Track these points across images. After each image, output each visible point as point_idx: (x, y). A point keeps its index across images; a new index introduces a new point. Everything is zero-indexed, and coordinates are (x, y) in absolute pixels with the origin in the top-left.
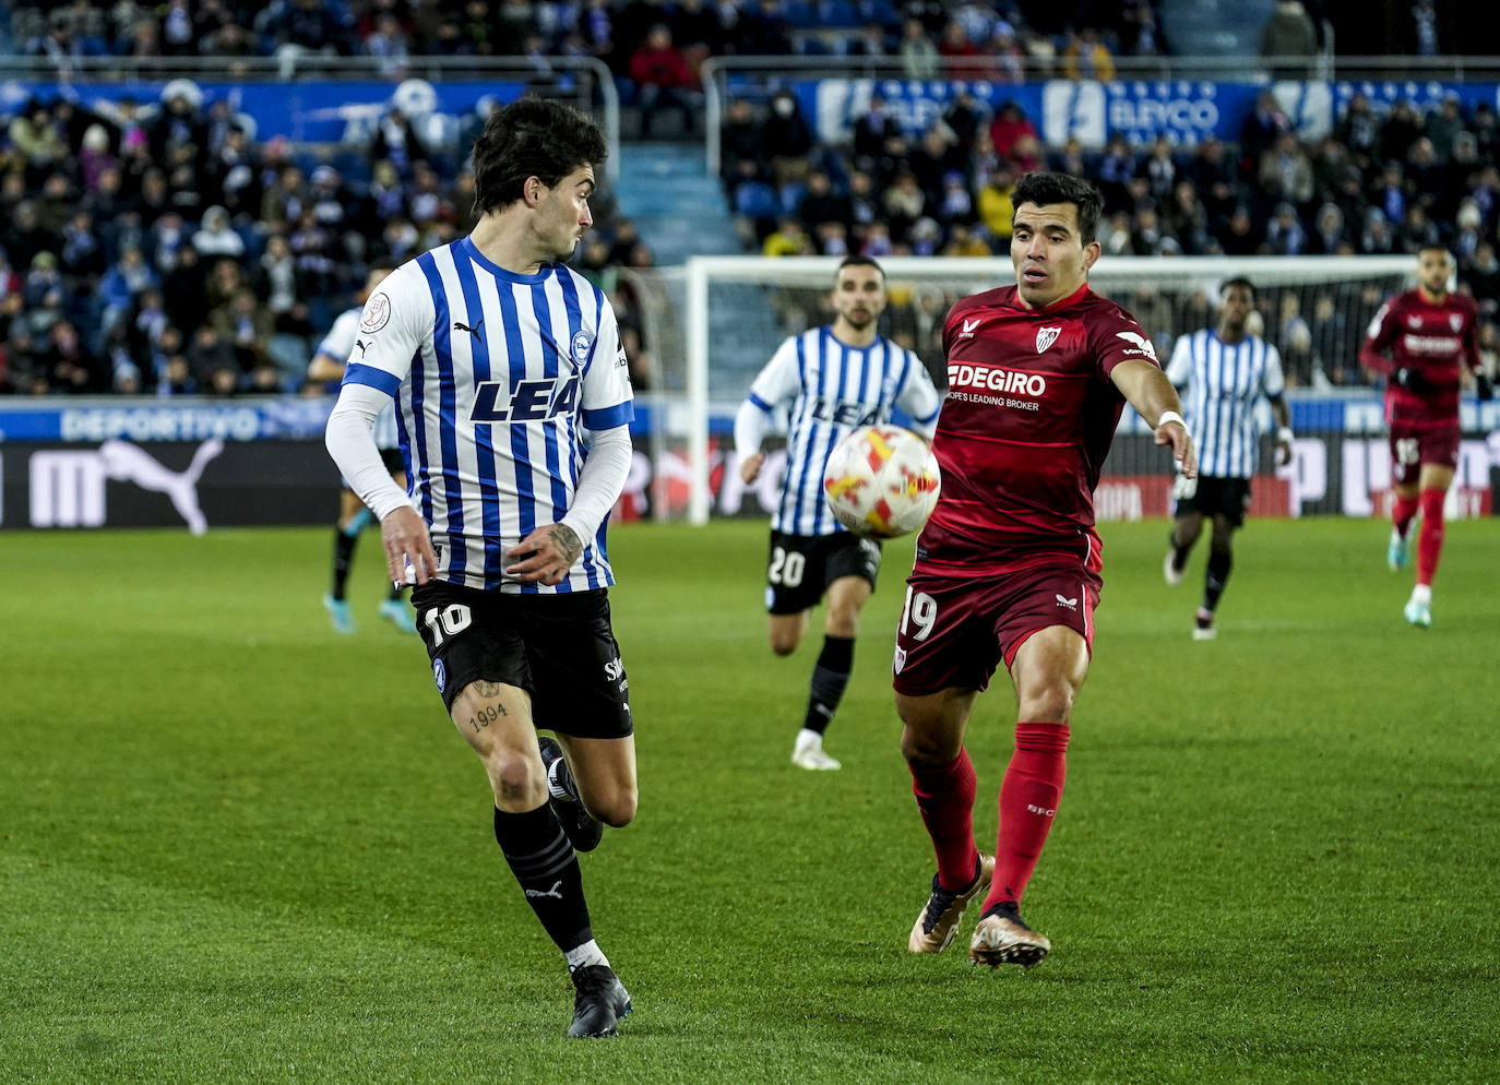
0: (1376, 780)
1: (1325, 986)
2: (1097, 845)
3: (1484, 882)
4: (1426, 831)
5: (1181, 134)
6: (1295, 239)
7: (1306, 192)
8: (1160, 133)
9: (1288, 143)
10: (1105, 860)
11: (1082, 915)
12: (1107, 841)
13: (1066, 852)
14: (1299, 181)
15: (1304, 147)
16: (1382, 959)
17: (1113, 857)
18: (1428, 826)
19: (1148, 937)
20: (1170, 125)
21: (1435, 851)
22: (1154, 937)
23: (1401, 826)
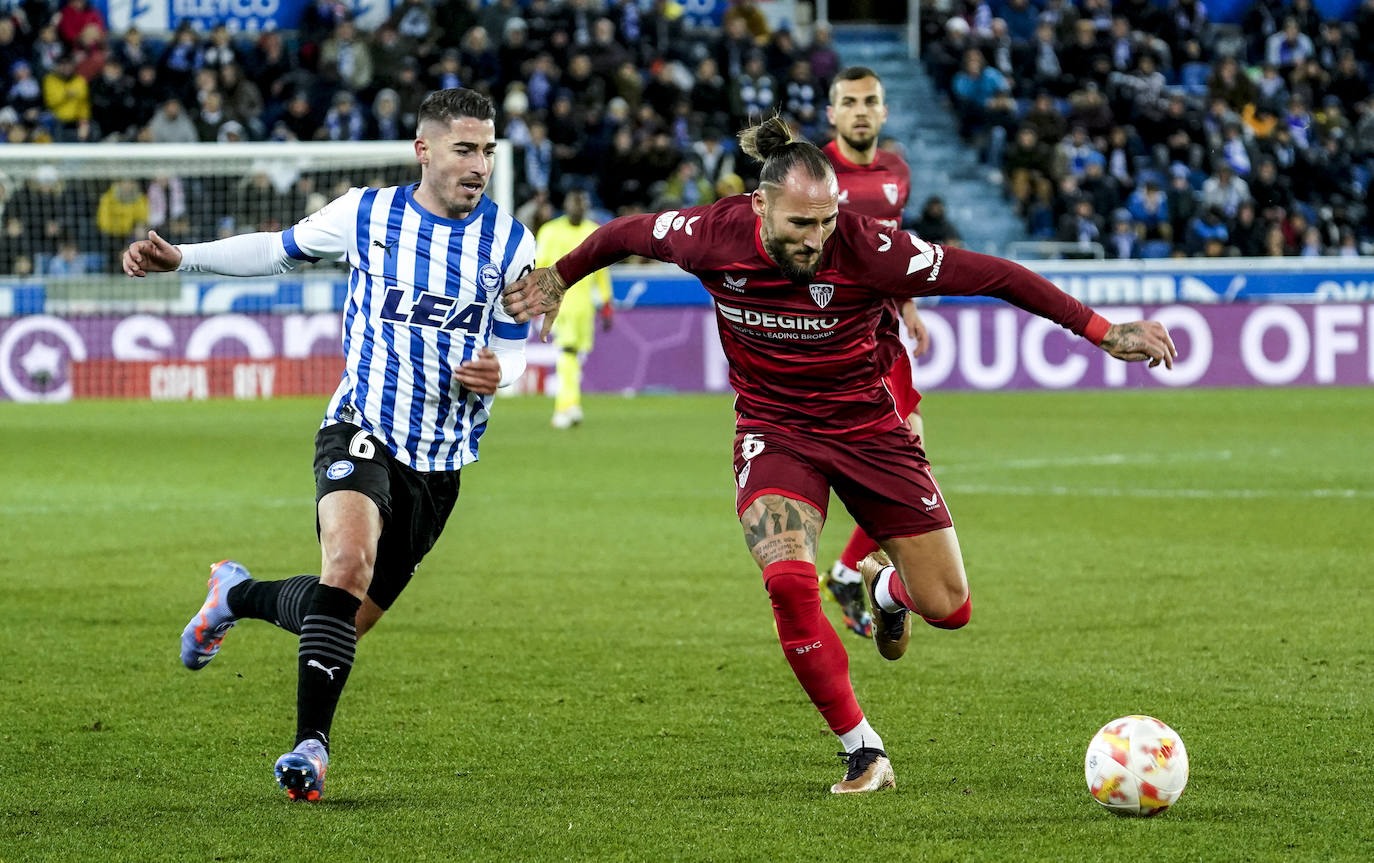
0: (442, 653)
1: (396, 855)
2: (171, 719)
3: (548, 751)
4: (490, 701)
5: (243, 21)
6: (356, 123)
7: (364, 78)
8: (222, 22)
9: (345, 30)
10: (180, 735)
11: (158, 789)
12: (181, 716)
13: (140, 726)
14: (358, 68)
15: (361, 35)
16: (451, 828)
17: (186, 731)
18: (493, 696)
19: (222, 809)
20: (231, 15)
21: (500, 721)
22: (229, 809)
23: (467, 697)
